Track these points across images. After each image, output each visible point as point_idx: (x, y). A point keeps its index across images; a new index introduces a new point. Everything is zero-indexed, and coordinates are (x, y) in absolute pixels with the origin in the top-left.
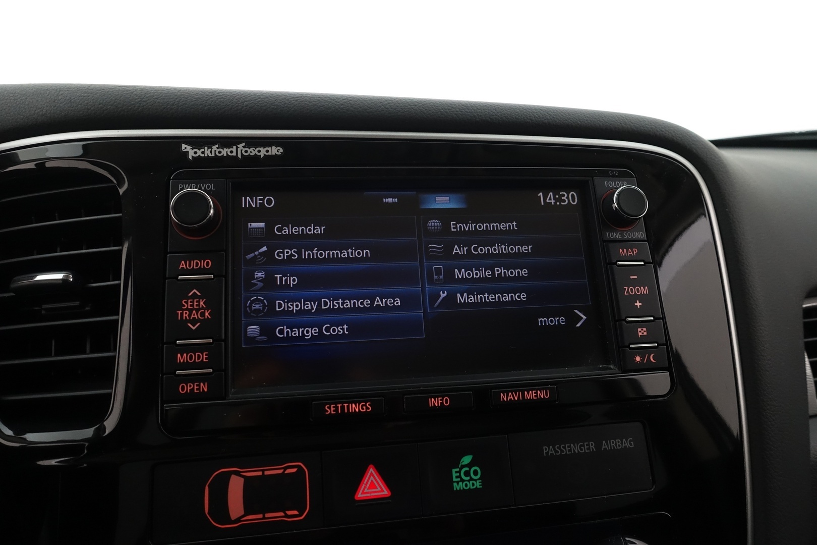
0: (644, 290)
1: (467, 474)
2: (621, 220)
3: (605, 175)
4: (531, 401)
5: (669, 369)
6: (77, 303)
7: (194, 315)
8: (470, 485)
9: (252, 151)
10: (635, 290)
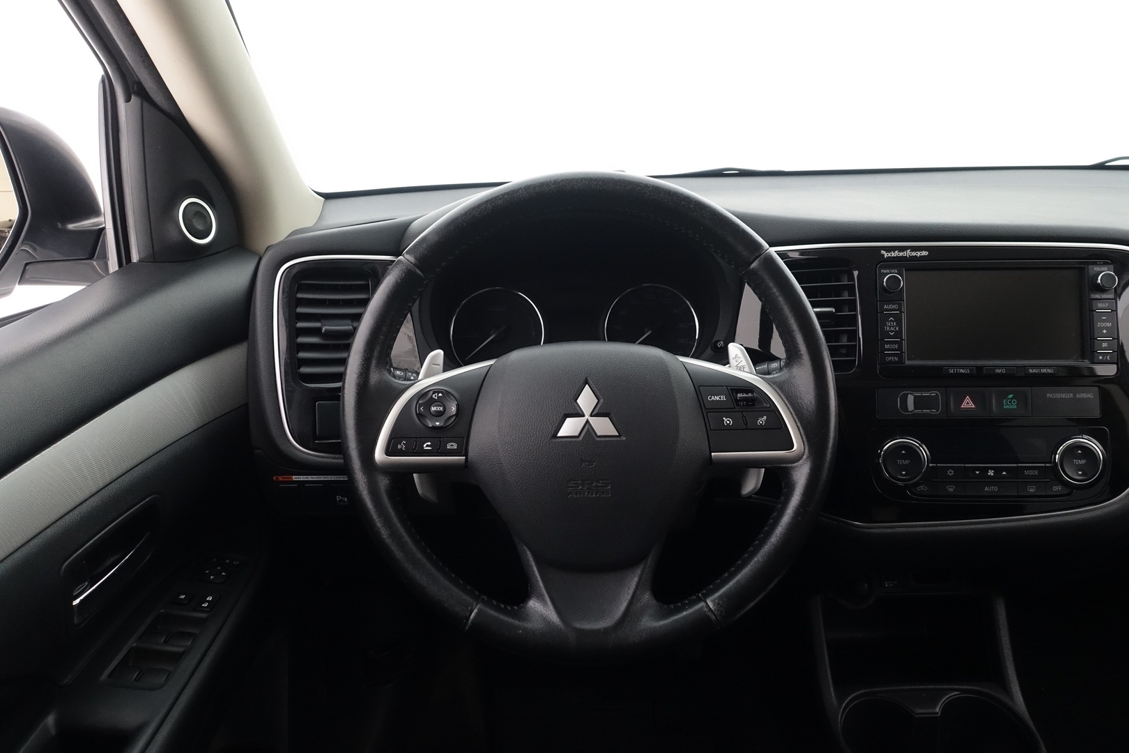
0: (1109, 325)
1: (1010, 402)
2: (1101, 289)
3: (1095, 264)
4: (1044, 374)
5: (1117, 364)
6: (829, 321)
7: (892, 329)
8: (1011, 407)
9: (914, 254)
10: (1104, 325)
